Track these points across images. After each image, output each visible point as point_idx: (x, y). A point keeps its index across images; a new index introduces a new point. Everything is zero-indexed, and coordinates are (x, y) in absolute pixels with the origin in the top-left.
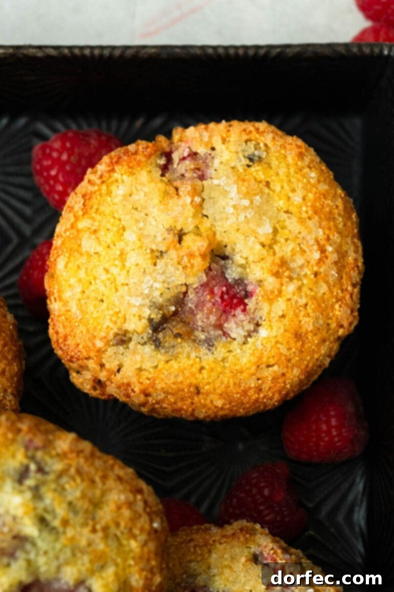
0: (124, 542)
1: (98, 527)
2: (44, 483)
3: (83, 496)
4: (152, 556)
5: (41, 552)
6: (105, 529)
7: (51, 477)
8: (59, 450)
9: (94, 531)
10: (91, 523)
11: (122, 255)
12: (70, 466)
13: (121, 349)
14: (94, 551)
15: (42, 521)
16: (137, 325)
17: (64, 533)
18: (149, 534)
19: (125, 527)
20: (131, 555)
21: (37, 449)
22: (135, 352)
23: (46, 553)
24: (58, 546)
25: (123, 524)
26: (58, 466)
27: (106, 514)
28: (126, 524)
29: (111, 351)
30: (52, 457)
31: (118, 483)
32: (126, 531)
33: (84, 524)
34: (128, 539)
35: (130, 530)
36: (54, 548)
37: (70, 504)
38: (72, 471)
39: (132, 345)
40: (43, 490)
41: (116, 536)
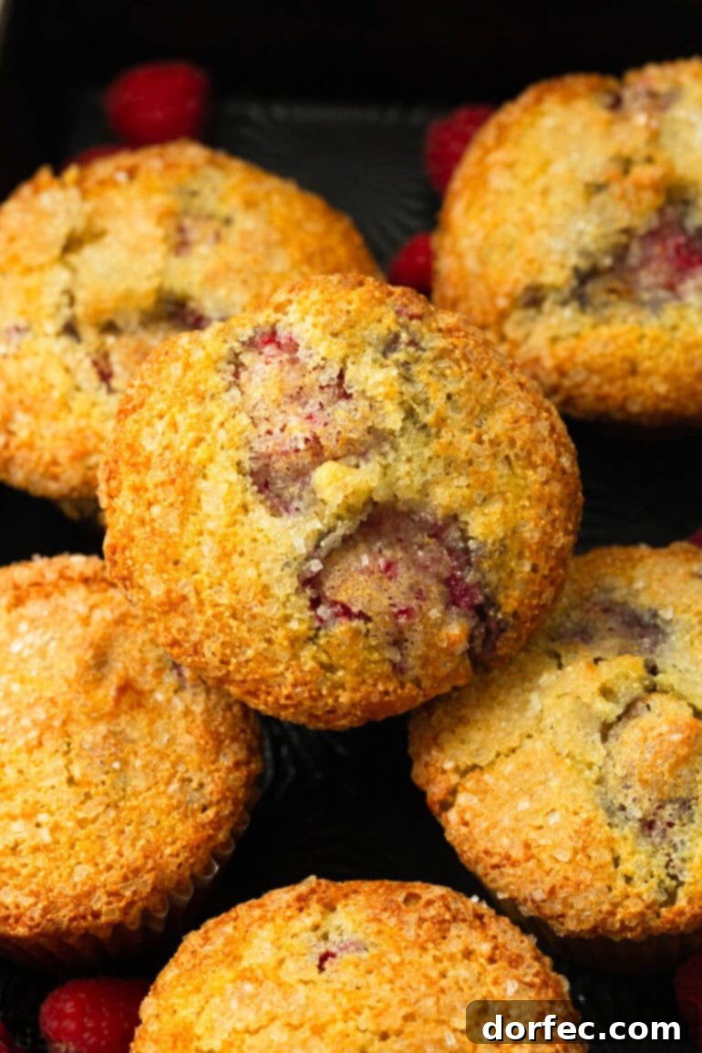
0: (519, 471)
1: (485, 437)
2: (417, 360)
3: (469, 390)
4: (555, 502)
5: (404, 458)
6: (495, 443)
7: (429, 355)
8: (442, 325)
9: (479, 441)
10: (475, 430)
11: (545, 192)
12: (455, 347)
13: (531, 312)
14: (476, 473)
15: (410, 414)
16: (556, 276)
17: (438, 435)
18: (553, 469)
19: (522, 449)
20: (528, 492)
21: (412, 317)
22: (551, 313)
23: (409, 460)
24: (427, 453)
25: (519, 443)
26: (441, 342)
27: (497, 425)
28: (525, 443)
29: (517, 315)
30: (430, 330)
31: (517, 388)
32: (523, 454)
33: (467, 430)
34: (524, 468)
35: (529, 454)
36: (420, 454)
37: (449, 397)
38: (457, 354)
39: (547, 306)
40: (415, 368)
41: (507, 458)
